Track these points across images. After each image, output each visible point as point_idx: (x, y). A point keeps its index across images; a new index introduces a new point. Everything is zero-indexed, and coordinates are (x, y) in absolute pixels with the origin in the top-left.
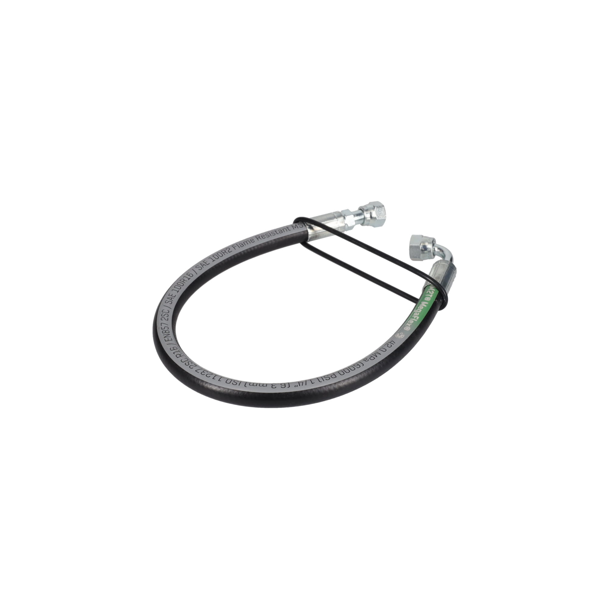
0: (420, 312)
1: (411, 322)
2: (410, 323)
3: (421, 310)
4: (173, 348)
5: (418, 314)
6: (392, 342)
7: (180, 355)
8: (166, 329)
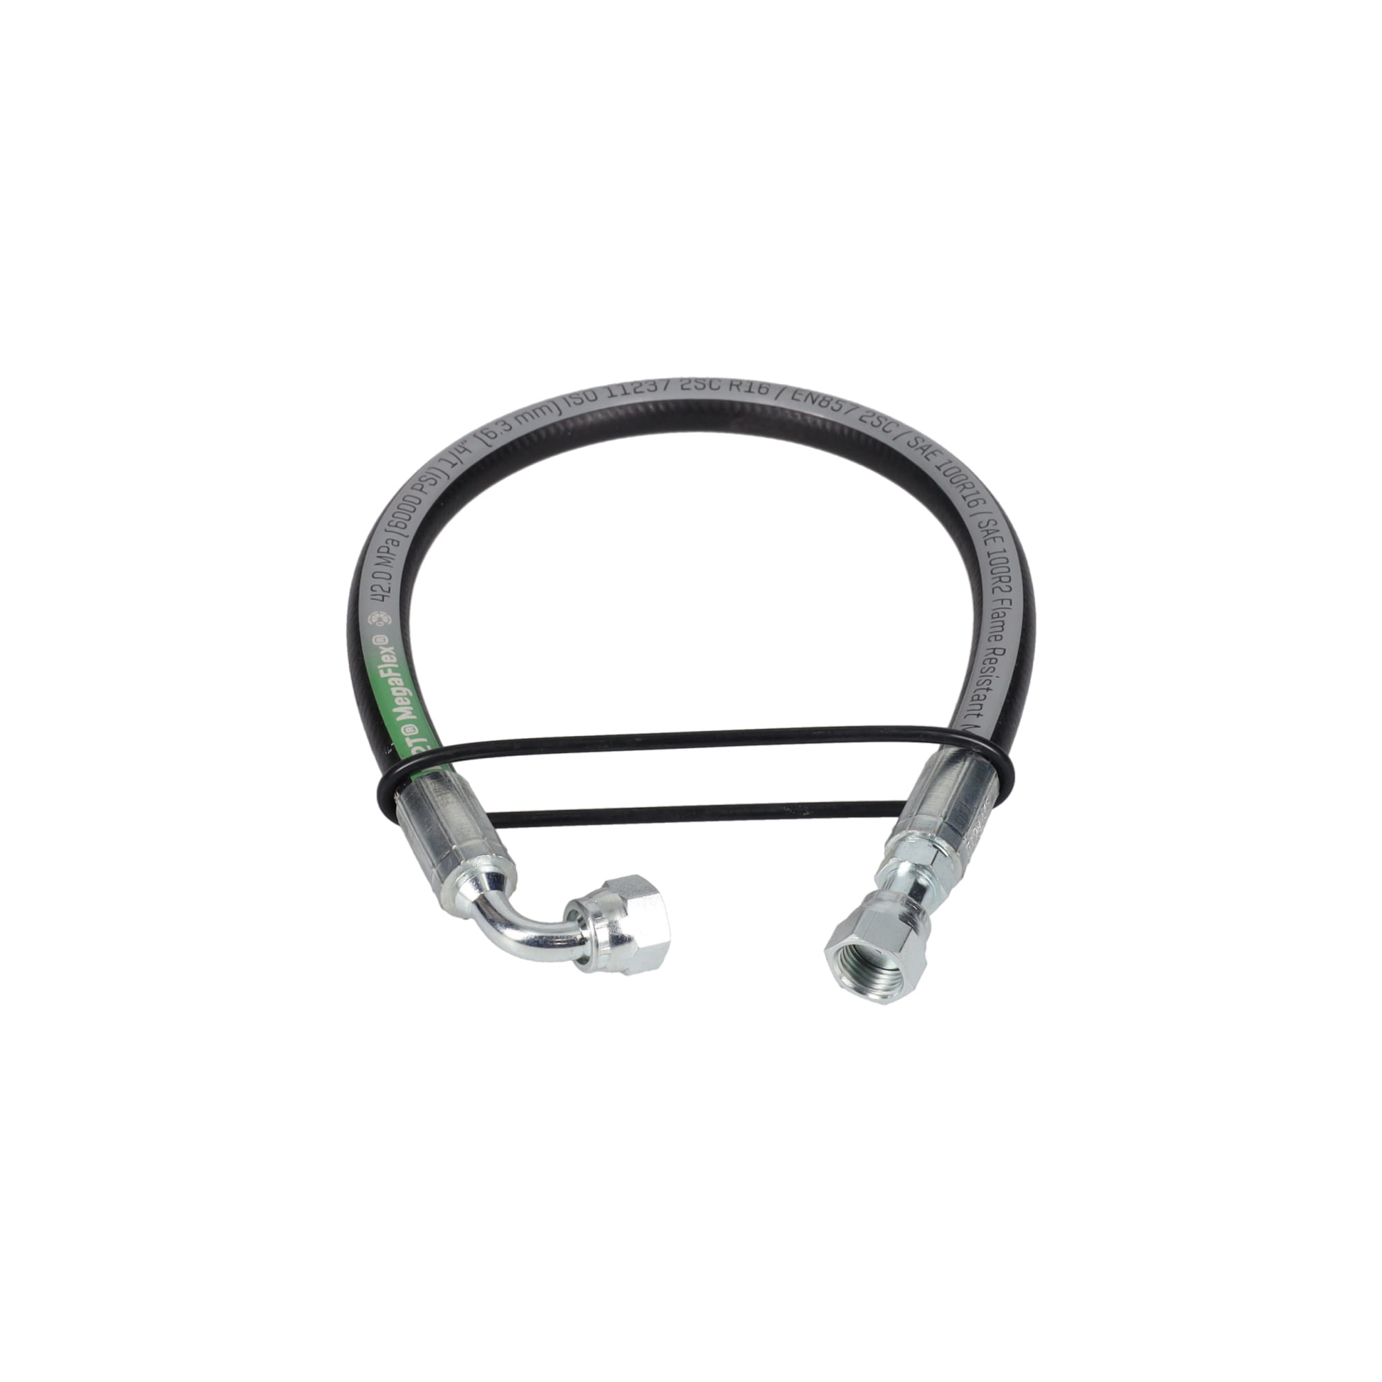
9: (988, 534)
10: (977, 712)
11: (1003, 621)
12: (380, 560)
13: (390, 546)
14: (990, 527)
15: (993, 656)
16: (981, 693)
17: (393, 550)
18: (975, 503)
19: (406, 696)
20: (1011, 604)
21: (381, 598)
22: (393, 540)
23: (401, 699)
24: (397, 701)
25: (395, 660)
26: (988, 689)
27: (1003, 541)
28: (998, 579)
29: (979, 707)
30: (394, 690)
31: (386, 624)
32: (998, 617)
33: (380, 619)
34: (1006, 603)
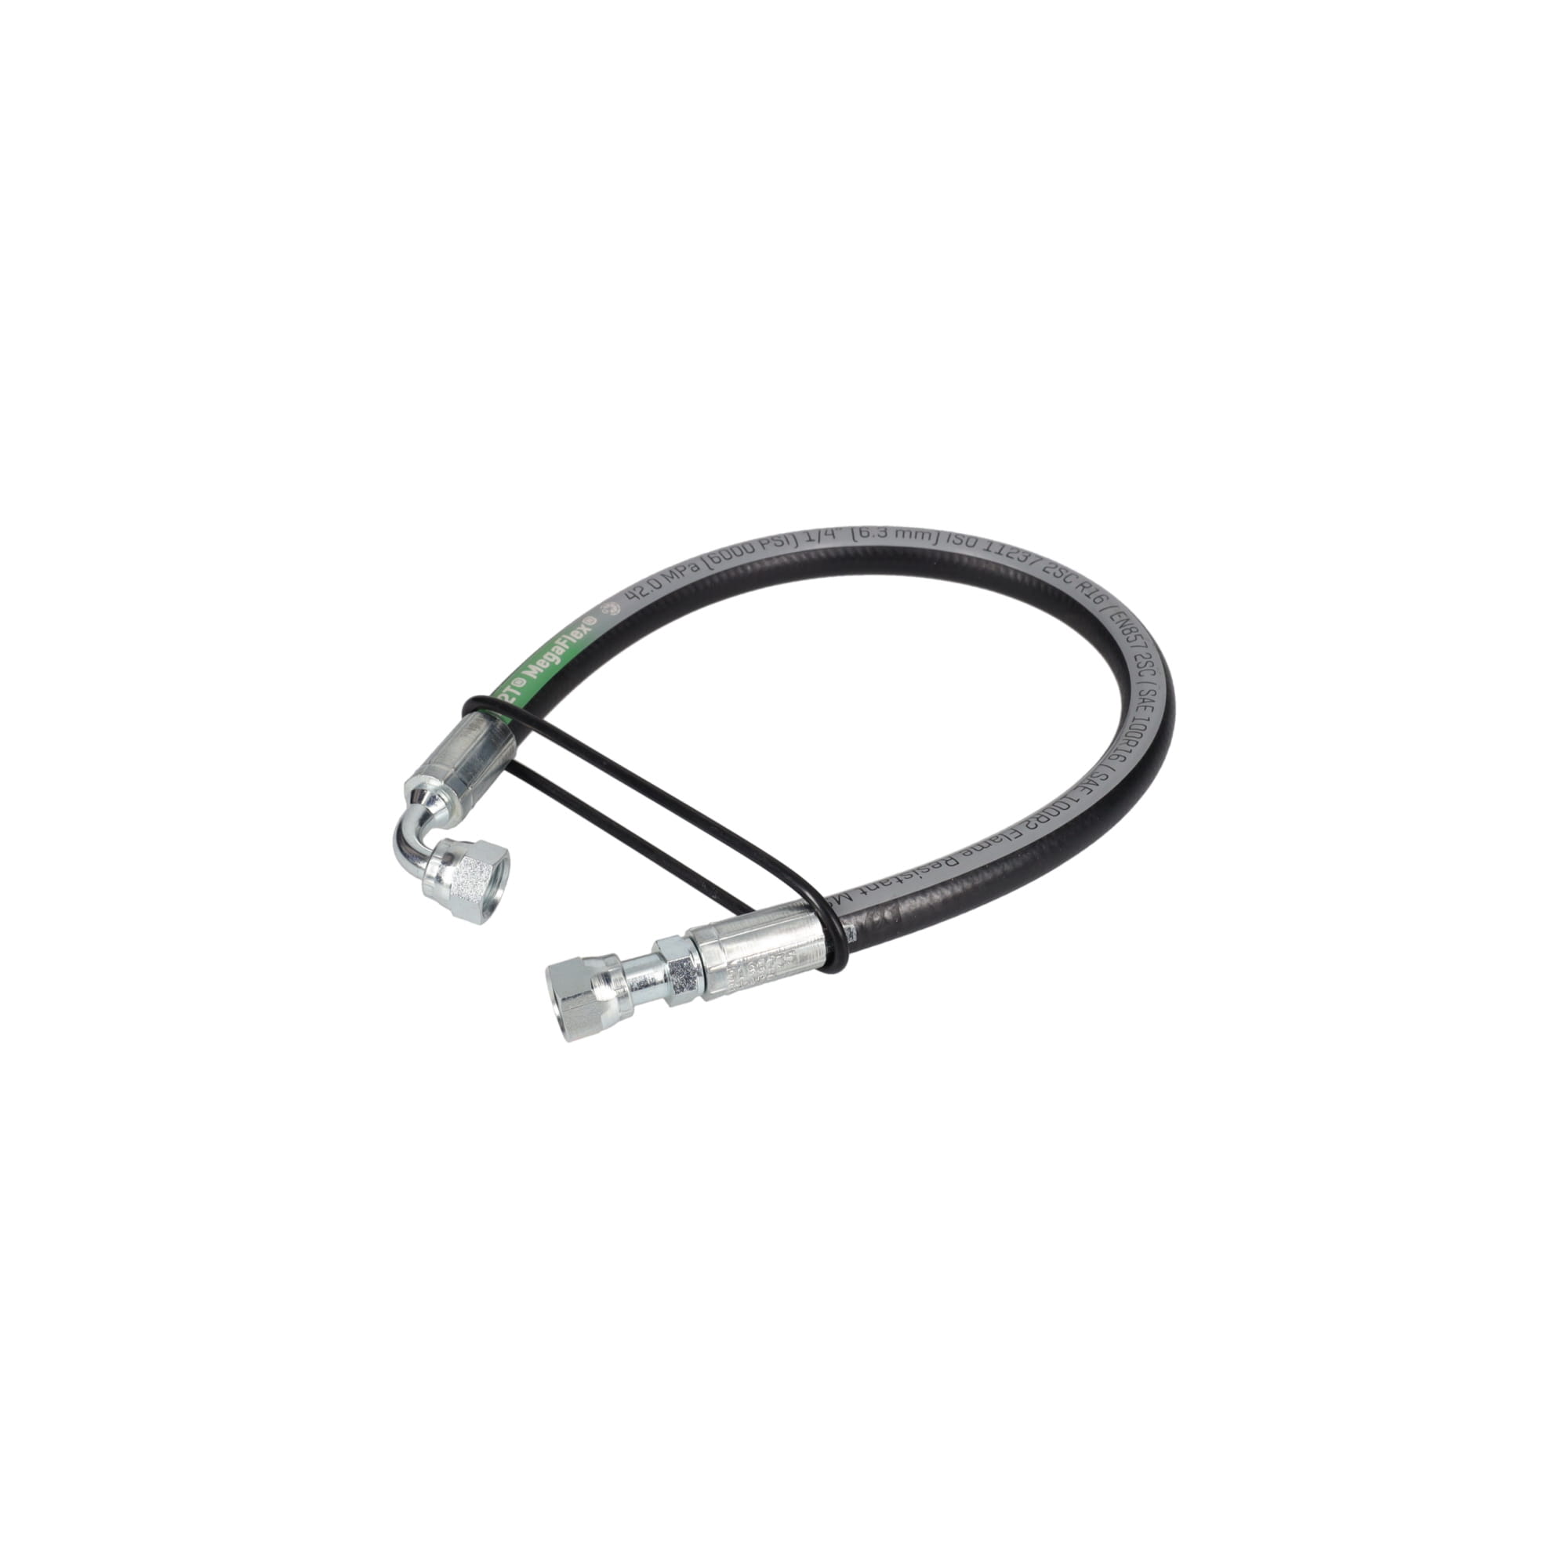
0: (549, 653)
1: (578, 632)
2: (579, 630)
3: (545, 657)
4: (1103, 600)
5: (553, 650)
6: (631, 596)
7: (1084, 587)
8: (1132, 637)
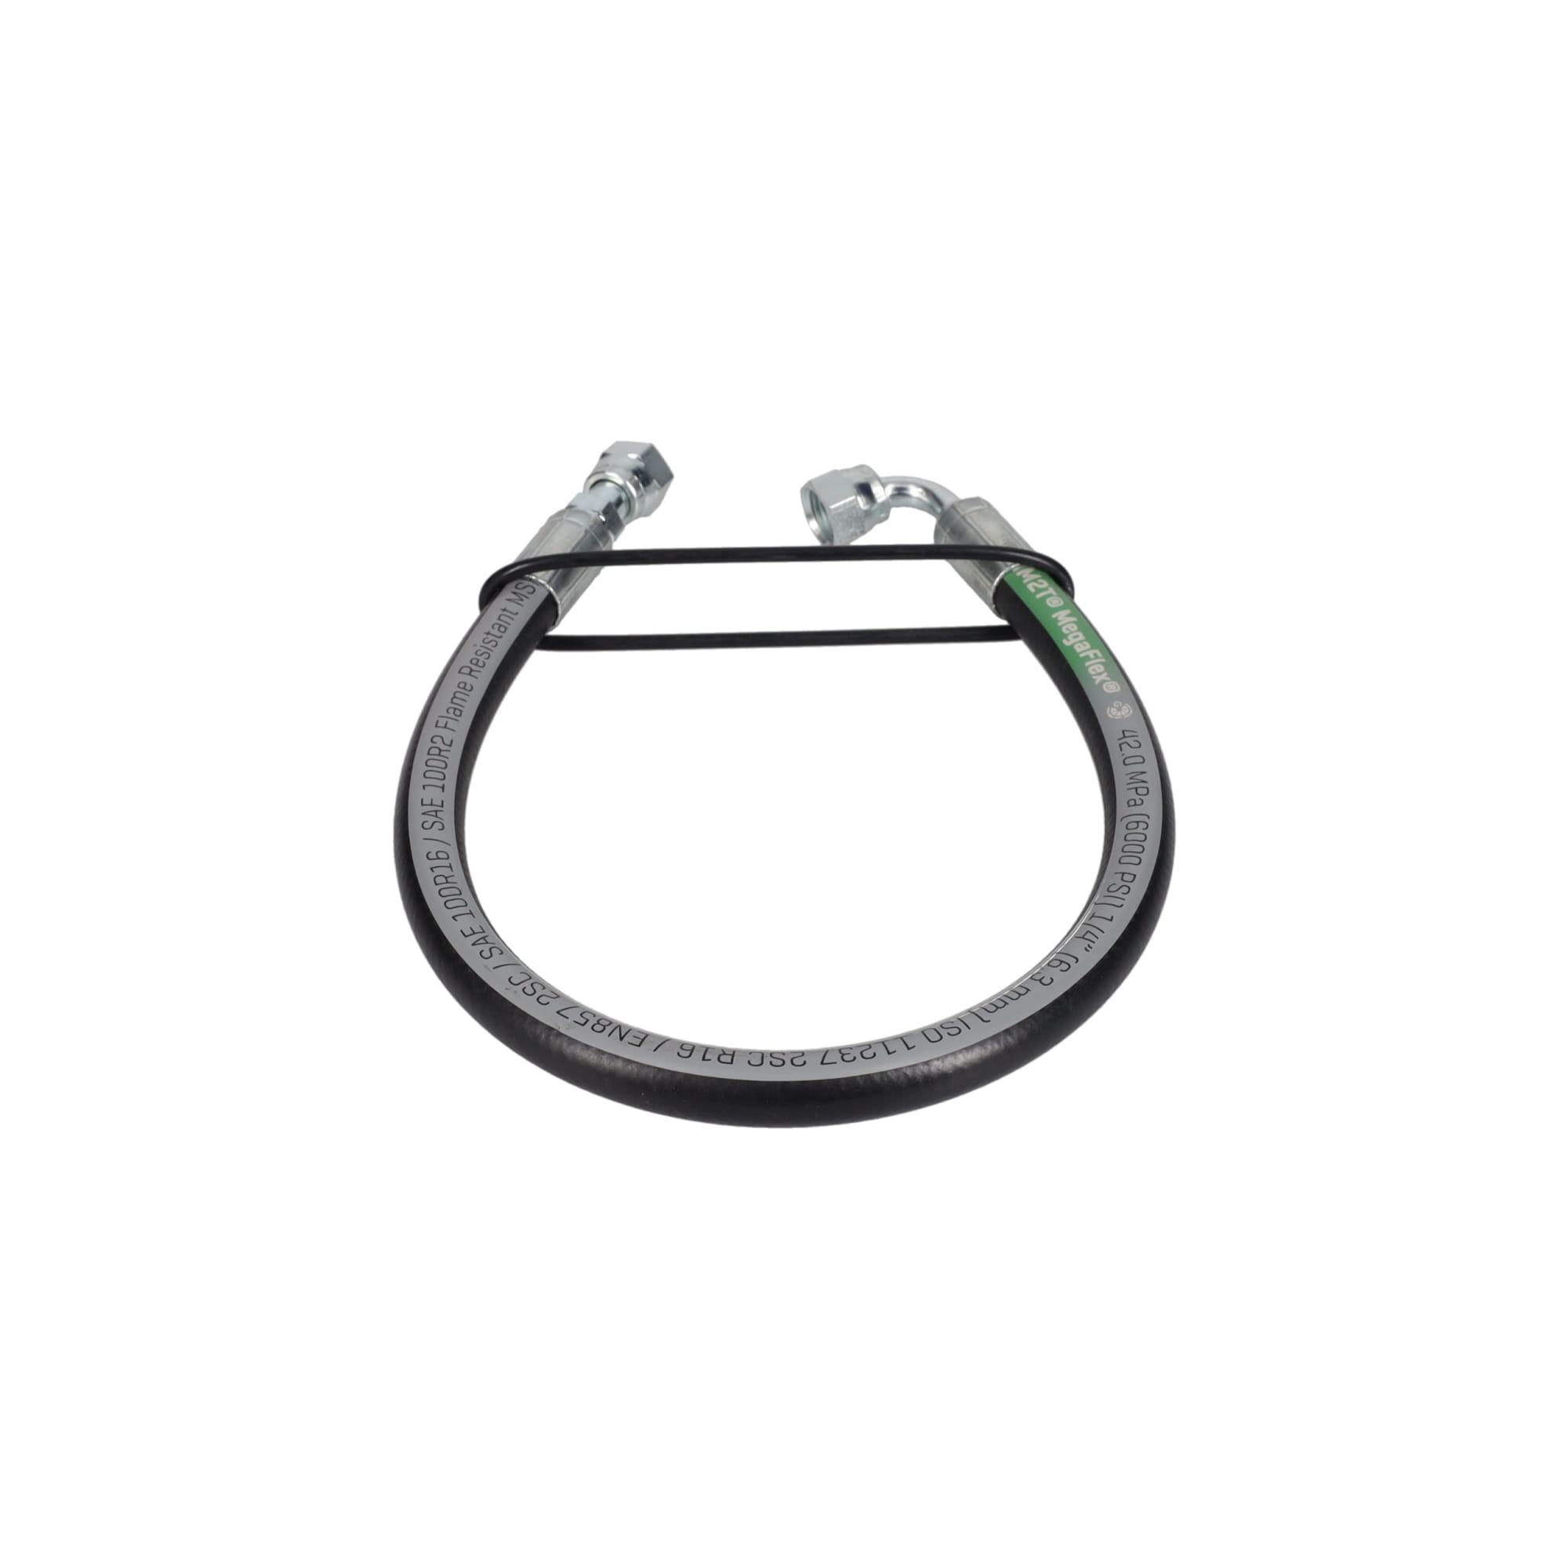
9: (436, 811)
10: (505, 613)
11: (452, 702)
12: (1141, 777)
13: (1137, 797)
14: (431, 819)
15: (474, 668)
16: (495, 632)
17: (1132, 794)
18: (440, 855)
19: (1068, 634)
20: (437, 722)
21: (1127, 734)
22: (1135, 805)
23: (1072, 630)
24: (1076, 628)
25: (1090, 670)
26: (488, 633)
27: (422, 800)
28: (442, 753)
29: (502, 618)
30: (1081, 637)
31: (1112, 706)
32: (455, 709)
33: (1119, 709)
34: (442, 723)
